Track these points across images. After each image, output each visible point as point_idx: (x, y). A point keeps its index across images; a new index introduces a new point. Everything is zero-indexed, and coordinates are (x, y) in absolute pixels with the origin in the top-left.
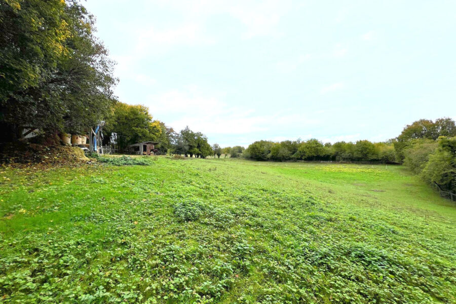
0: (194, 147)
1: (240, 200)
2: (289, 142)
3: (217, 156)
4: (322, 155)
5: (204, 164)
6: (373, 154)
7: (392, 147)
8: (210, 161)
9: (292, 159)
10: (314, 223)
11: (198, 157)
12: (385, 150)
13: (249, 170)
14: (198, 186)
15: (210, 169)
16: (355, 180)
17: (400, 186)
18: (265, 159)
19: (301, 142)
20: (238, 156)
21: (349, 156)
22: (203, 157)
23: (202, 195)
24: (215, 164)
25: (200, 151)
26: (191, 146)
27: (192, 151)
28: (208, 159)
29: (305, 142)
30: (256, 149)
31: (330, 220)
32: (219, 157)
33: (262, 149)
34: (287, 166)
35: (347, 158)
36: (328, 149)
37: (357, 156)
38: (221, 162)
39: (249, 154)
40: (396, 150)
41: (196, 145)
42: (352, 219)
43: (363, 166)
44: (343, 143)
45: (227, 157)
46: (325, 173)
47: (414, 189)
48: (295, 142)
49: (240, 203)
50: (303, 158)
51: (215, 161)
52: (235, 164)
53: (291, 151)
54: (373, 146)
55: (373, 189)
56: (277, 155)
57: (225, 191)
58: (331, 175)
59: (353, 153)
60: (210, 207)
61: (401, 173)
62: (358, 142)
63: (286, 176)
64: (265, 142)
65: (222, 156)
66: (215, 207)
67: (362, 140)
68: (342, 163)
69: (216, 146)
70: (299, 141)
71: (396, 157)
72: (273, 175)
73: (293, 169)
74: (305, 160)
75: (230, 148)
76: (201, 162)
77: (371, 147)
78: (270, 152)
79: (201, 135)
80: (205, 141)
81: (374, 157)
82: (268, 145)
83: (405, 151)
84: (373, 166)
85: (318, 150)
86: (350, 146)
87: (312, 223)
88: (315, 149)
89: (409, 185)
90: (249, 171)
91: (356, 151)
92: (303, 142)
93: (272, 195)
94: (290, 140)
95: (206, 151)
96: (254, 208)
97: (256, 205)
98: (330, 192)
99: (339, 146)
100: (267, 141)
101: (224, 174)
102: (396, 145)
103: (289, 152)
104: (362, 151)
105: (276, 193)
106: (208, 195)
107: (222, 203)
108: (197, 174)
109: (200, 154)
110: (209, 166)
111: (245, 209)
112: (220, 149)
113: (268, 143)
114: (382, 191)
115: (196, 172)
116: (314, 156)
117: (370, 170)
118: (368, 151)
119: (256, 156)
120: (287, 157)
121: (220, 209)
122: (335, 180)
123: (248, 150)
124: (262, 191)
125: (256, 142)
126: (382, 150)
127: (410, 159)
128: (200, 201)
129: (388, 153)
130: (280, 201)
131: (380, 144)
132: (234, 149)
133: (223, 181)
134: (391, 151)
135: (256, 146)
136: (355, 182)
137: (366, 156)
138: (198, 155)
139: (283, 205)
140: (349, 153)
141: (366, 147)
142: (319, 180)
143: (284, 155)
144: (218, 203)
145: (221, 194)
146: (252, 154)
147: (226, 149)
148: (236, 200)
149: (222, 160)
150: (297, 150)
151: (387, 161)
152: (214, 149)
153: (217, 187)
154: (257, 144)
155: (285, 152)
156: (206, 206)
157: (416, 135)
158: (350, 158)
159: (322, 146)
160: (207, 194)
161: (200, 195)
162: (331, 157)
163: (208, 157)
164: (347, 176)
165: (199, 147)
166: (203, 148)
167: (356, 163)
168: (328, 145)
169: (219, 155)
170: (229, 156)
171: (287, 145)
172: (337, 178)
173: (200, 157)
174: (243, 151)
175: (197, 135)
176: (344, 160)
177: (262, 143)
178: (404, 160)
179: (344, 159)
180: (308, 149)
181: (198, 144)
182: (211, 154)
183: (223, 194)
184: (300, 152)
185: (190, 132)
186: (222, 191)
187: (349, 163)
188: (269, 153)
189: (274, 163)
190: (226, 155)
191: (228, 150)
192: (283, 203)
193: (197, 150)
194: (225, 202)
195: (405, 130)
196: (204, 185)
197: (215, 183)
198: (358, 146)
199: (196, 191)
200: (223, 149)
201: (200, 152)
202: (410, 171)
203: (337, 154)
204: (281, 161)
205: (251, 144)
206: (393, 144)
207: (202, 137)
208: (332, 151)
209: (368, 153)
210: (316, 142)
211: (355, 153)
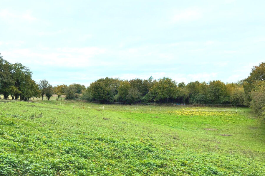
0: (11, 84)
1: (68, 152)
2: (139, 81)
3: (45, 98)
4: (175, 97)
5: (25, 108)
6: (225, 97)
7: (242, 89)
8: (34, 104)
9: (143, 101)
10: (144, 171)
11: (16, 98)
12: (236, 91)
13: (88, 116)
14: (12, 138)
15: (33, 116)
16: (206, 124)
17: (246, 129)
18: (111, 101)
19: (152, 81)
20: (77, 97)
21: (203, 98)
22: (24, 99)
23: (16, 150)
24: (41, 109)
25: (20, 89)
26: (5, 83)
27: (7, 90)
28: (32, 101)
29: (158, 81)
30: (100, 89)
31: (161, 166)
32: (49, 99)
33: (107, 89)
34: (137, 110)
35: (200, 101)
36: (182, 90)
37: (210, 98)
38: (51, 105)
39: (90, 95)
40: (245, 92)
41: (14, 82)
42: (184, 164)
43: (215, 109)
44: (197, 83)
45: (60, 99)
46: (177, 117)
47: (257, 132)
48: (146, 81)
49: (66, 155)
50: (155, 100)
51: (41, 105)
52: (72, 108)
53: (141, 92)
54: (225, 87)
55: (221, 134)
56: (125, 96)
57: (49, 144)
58: (184, 120)
59: (206, 95)
60: (26, 162)
61: (249, 116)
62: (211, 83)
63: (133, 122)
64: (112, 80)
65: (54, 98)
66: (32, 162)
67: (215, 81)
68: (195, 106)
69: (44, 83)
70: (150, 80)
71: (245, 99)
72: (117, 121)
73: (143, 113)
74: (157, 102)
75: (65, 86)
76: (21, 105)
77: (223, 89)
78: (117, 92)
79: (22, 68)
80: (28, 76)
81: (226, 99)
82: (115, 84)
83: (252, 93)
84: (224, 109)
85: (170, 90)
86: (204, 86)
87: (142, 171)
88: (167, 90)
89: (253, 128)
90: (88, 118)
91: (209, 92)
92: (155, 81)
93: (109, 144)
94: (141, 79)
95: (30, 91)
96: (82, 161)
97: (86, 157)
98: (175, 138)
99: (193, 86)
100: (114, 78)
101: (52, 122)
102: (245, 87)
103: (140, 93)
104: (215, 93)
105: (114, 142)
106: (25, 150)
107: (43, 157)
108: (12, 123)
109: (20, 95)
110: (32, 111)
111: (70, 162)
112: (50, 88)
113: (115, 82)
114: (229, 135)
115: (10, 120)
116: (166, 98)
117: (221, 114)
118: (220, 92)
119: (100, 98)
120: (136, 99)
121: (38, 164)
122: (187, 125)
123: (90, 89)
124: (97, 141)
125: (100, 80)
126: (233, 91)
127: (255, 102)
128: (13, 157)
129: (239, 95)
130: (115, 150)
131: (232, 85)
132: (71, 87)
133: (49, 131)
134: (241, 93)
135: (99, 84)
136: (206, 127)
137: (219, 98)
138: (17, 95)
139: (117, 155)
140: (202, 95)
141: (219, 88)
142: (170, 125)
143: (133, 96)
144: (37, 158)
145: (44, 147)
146: (94, 94)
147: (59, 87)
148: (62, 153)
149: (53, 102)
150: (148, 90)
151: (237, 103)
152: (41, 88)
153: (39, 139)
154: (101, 82)
155: (135, 93)
156: (19, 162)
157: (262, 77)
158: (203, 101)
159: (175, 86)
160: (24, 148)
161: (14, 150)
162: (184, 99)
163: (32, 99)
164: (199, 120)
165: (18, 84)
166: (24, 85)
167: (209, 106)
168: (181, 85)
169: (49, 96)
170: (64, 97)
171: (137, 84)
172: (189, 123)
173: (19, 98)
174: (82, 91)
175: (15, 68)
176: (197, 103)
177: (107, 82)
178: (251, 103)
179: (197, 101)
180: (160, 89)
181: (17, 80)
182: (36, 95)
183: (46, 147)
184: (152, 93)
185: (4, 63)
186: (46, 143)
187: (203, 106)
188: (117, 94)
189: (121, 106)
190: (59, 96)
191: (62, 90)
192: (117, 152)
193: (14, 88)
194: (47, 156)
195: (253, 71)
196: (21, 137)
197: (37, 134)
198: (211, 88)
199: (8, 145)
200: (55, 88)
201: (20, 92)
202: (255, 114)
203: (190, 96)
204: (130, 104)
205: (94, 82)
206: (242, 86)
207: (23, 71)
208: (185, 92)
209: (220, 95)
210: (168, 81)
211: (208, 95)
